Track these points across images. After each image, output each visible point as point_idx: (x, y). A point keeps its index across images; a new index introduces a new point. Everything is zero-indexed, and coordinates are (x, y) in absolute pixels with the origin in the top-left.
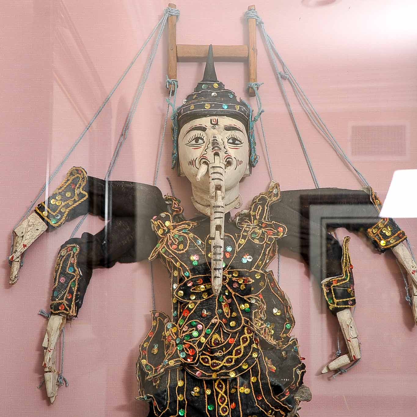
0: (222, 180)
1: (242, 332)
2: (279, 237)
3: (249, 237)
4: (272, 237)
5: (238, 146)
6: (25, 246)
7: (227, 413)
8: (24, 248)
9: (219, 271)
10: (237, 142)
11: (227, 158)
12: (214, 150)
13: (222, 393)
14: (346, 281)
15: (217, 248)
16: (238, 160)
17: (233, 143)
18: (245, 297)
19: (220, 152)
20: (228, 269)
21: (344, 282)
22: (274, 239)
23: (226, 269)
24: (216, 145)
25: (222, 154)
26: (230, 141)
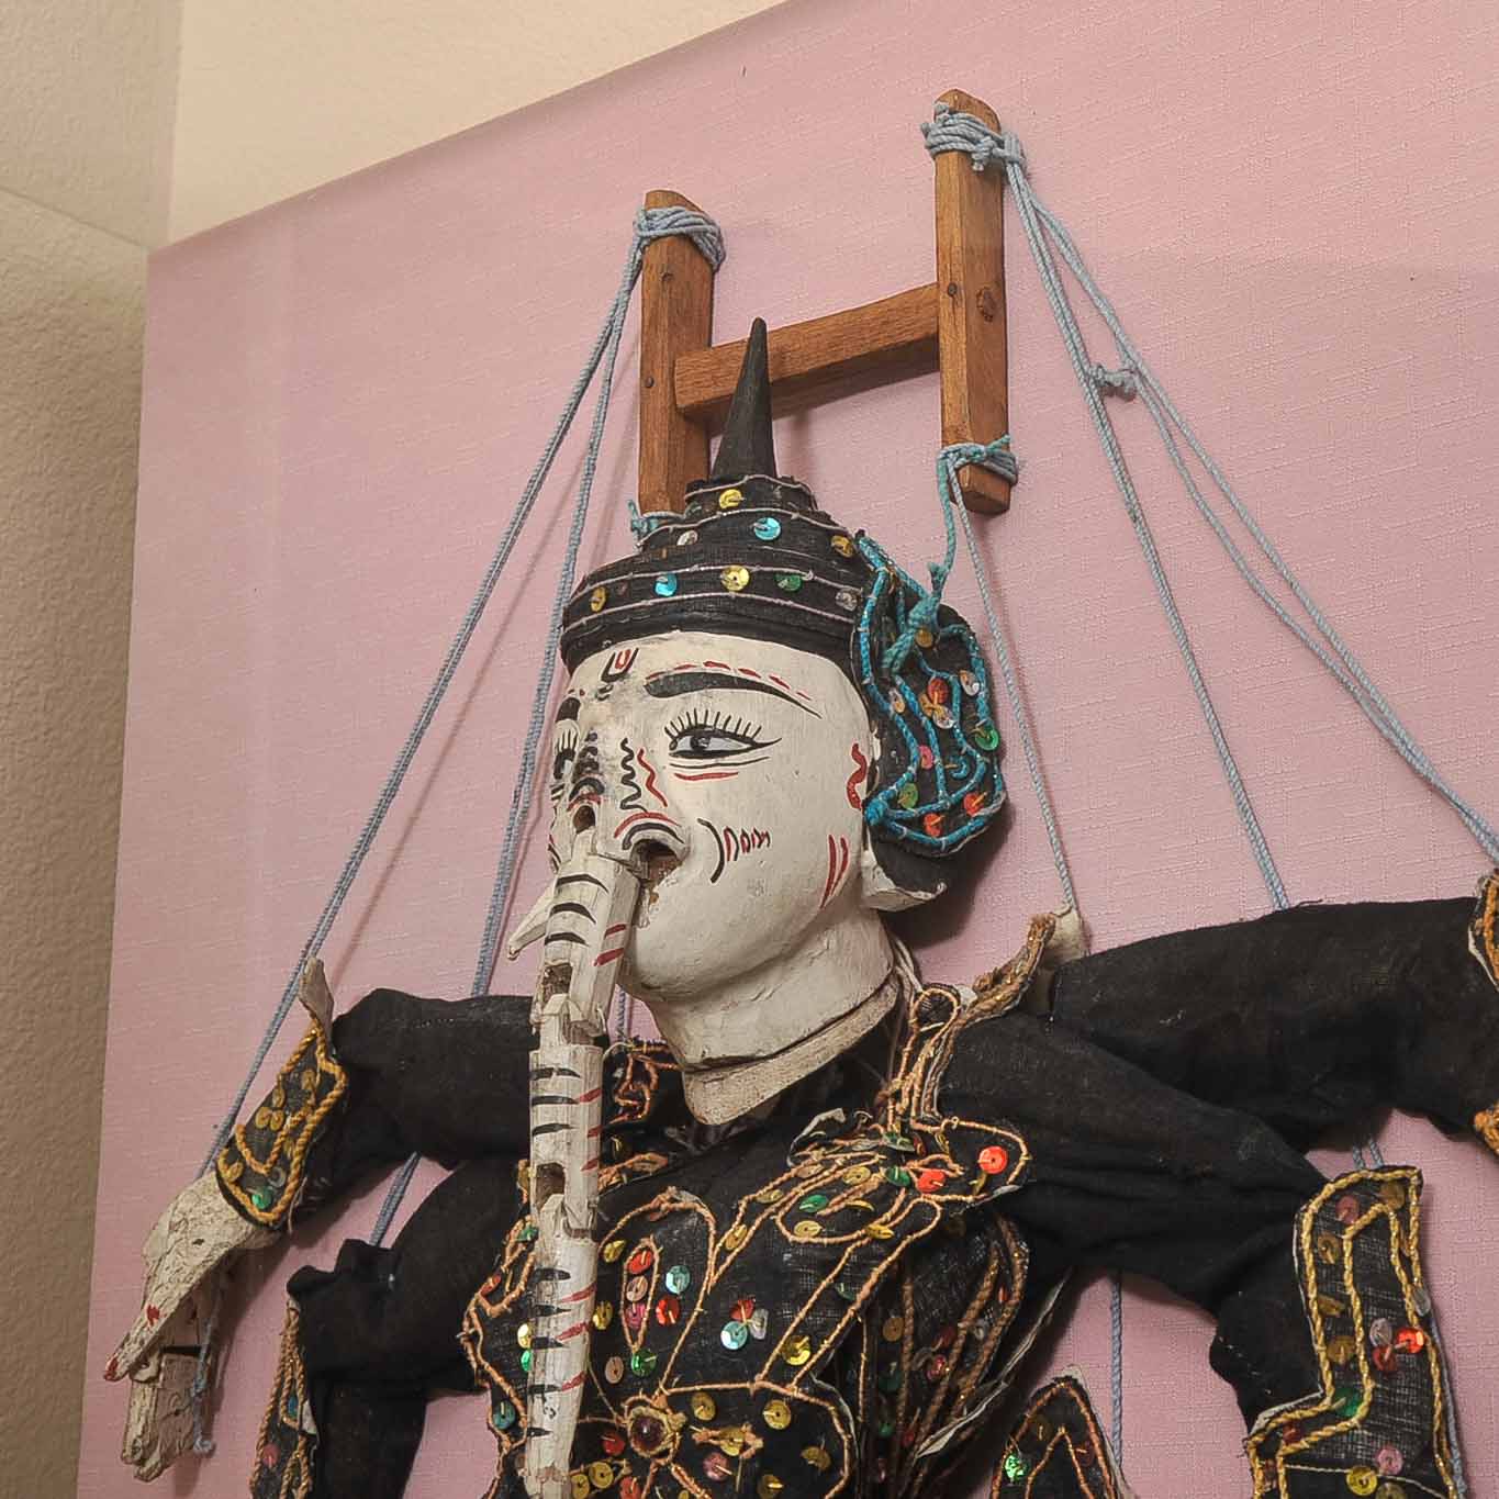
0: (582, 942)
2: (970, 1199)
3: (776, 1214)
4: (933, 1199)
5: (728, 760)
6: (153, 1314)
8: (152, 1324)
9: (544, 1400)
10: (715, 744)
11: (632, 833)
12: (576, 802)
14: (1342, 1426)
15: (544, 1282)
16: (744, 834)
17: (698, 752)
19: (599, 803)
20: (667, 1386)
21: (1327, 1431)
22: (939, 1208)
23: (661, 1387)
24: (589, 772)
25: (609, 813)
26: (685, 744)
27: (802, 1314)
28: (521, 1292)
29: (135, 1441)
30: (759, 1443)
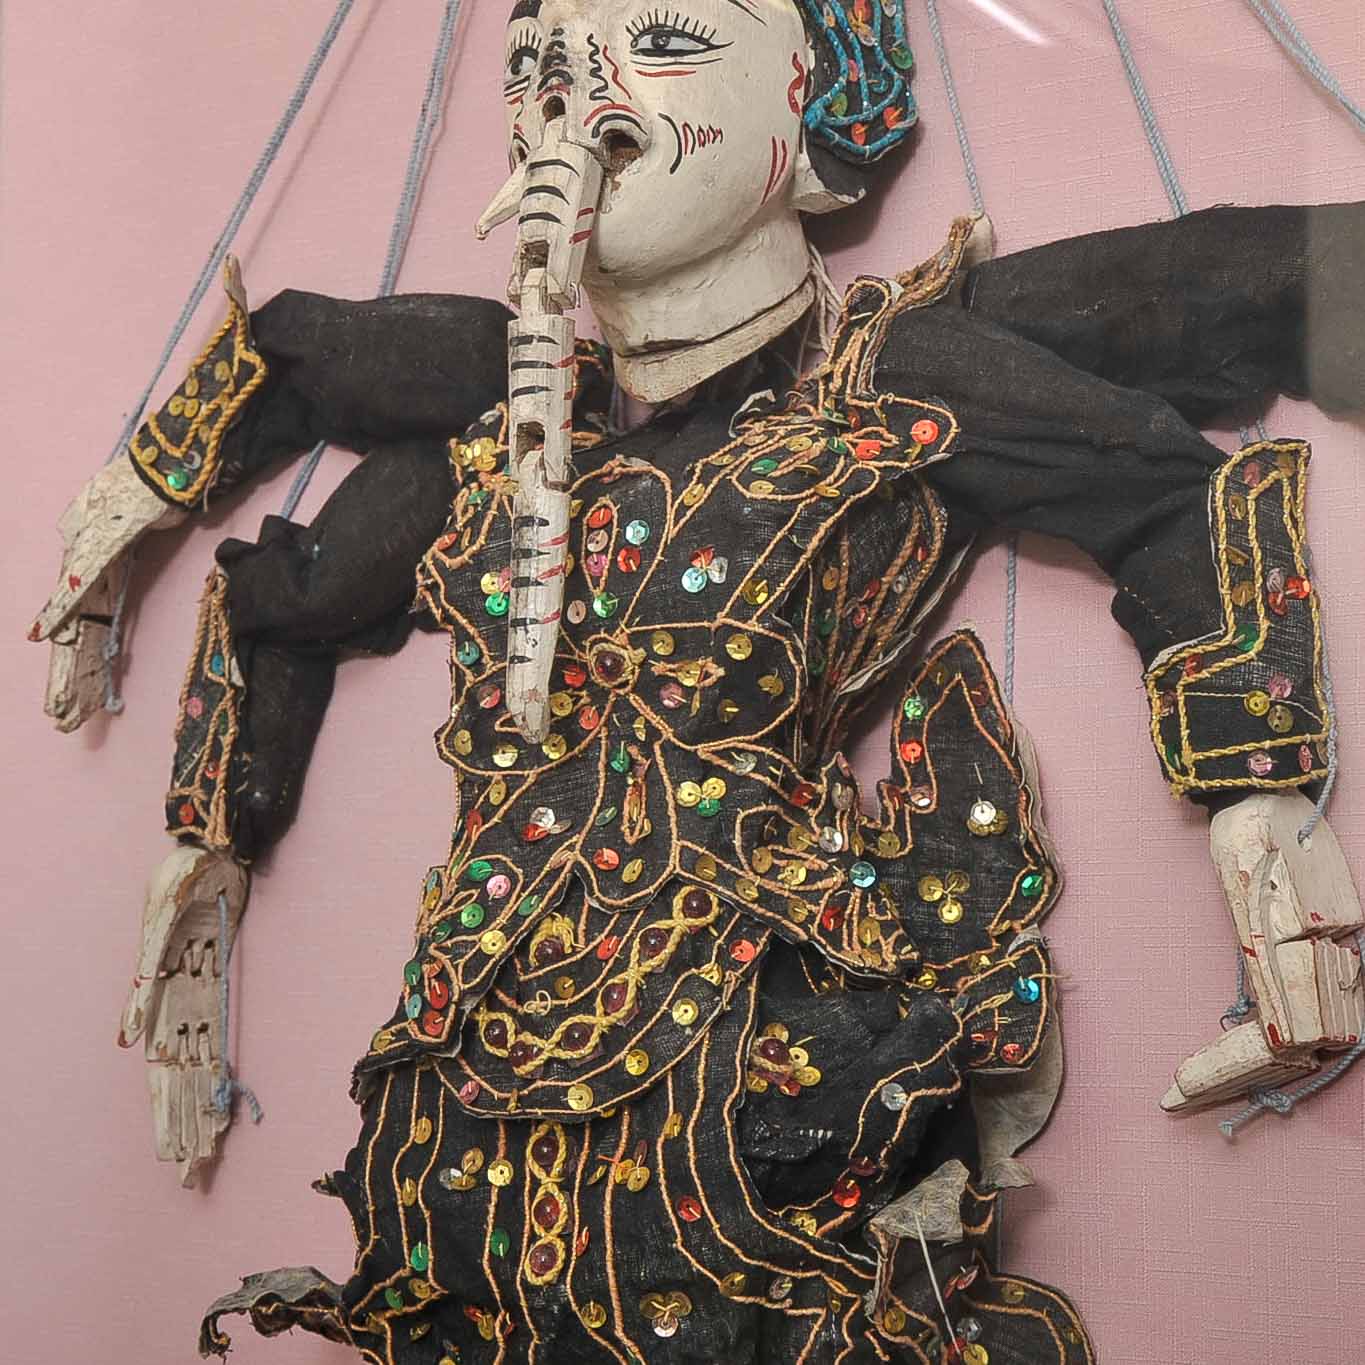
0: (558, 221)
2: (906, 465)
3: (731, 474)
4: (872, 465)
5: (686, 59)
6: (75, 582)
8: (74, 590)
9: (527, 632)
10: (675, 43)
11: (601, 122)
12: (546, 91)
14: (1240, 658)
15: (525, 528)
16: (700, 130)
17: (658, 50)
18: (703, 750)
19: (569, 93)
20: (628, 625)
21: (1227, 663)
22: (877, 473)
23: (623, 626)
24: (557, 64)
25: (578, 103)
26: (646, 42)
27: (760, 561)
28: (482, 546)
29: (58, 696)
30: (721, 672)
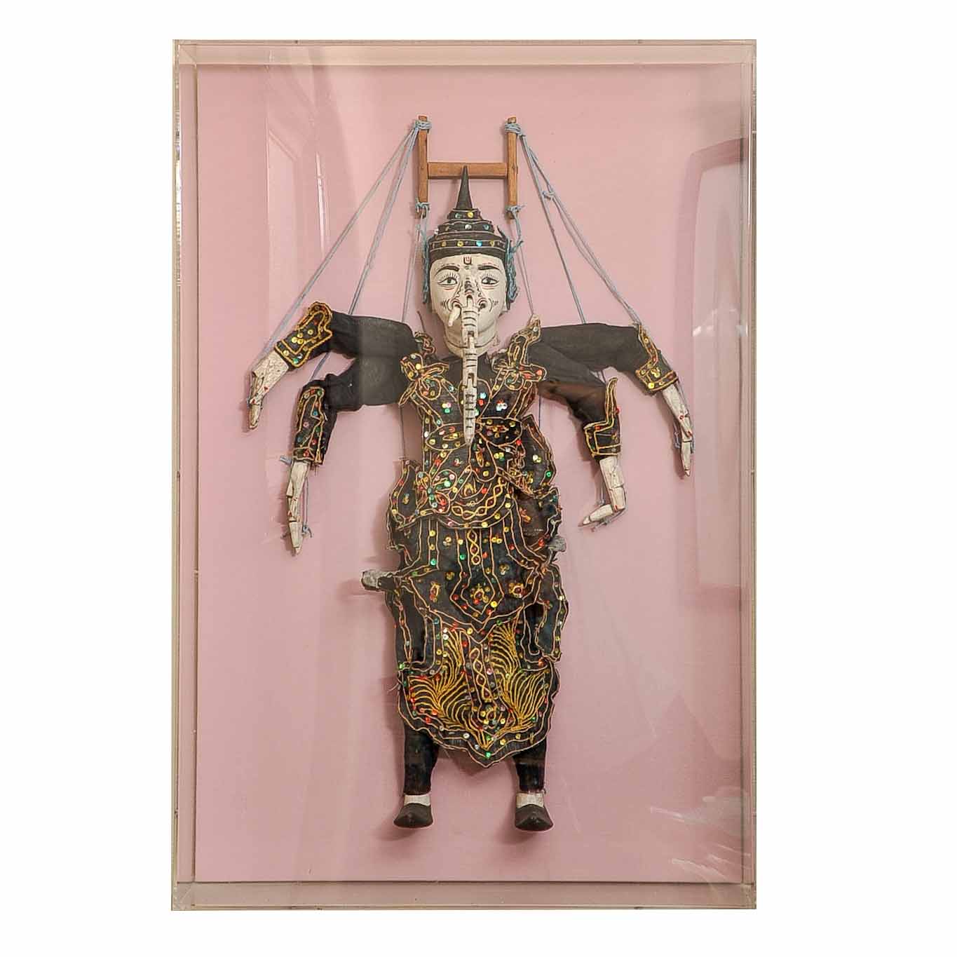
0: (475, 325)
1: (495, 482)
2: (538, 381)
3: (504, 383)
4: (531, 381)
5: (493, 285)
7: (478, 563)
8: (265, 391)
9: (471, 420)
10: (492, 282)
11: (481, 302)
12: (467, 293)
13: (474, 543)
14: (610, 427)
15: (470, 397)
17: (488, 283)
18: (499, 446)
19: (473, 294)
20: (481, 418)
21: (607, 428)
22: (532, 383)
23: (479, 418)
24: (469, 287)
27: (515, 404)
28: (440, 396)
